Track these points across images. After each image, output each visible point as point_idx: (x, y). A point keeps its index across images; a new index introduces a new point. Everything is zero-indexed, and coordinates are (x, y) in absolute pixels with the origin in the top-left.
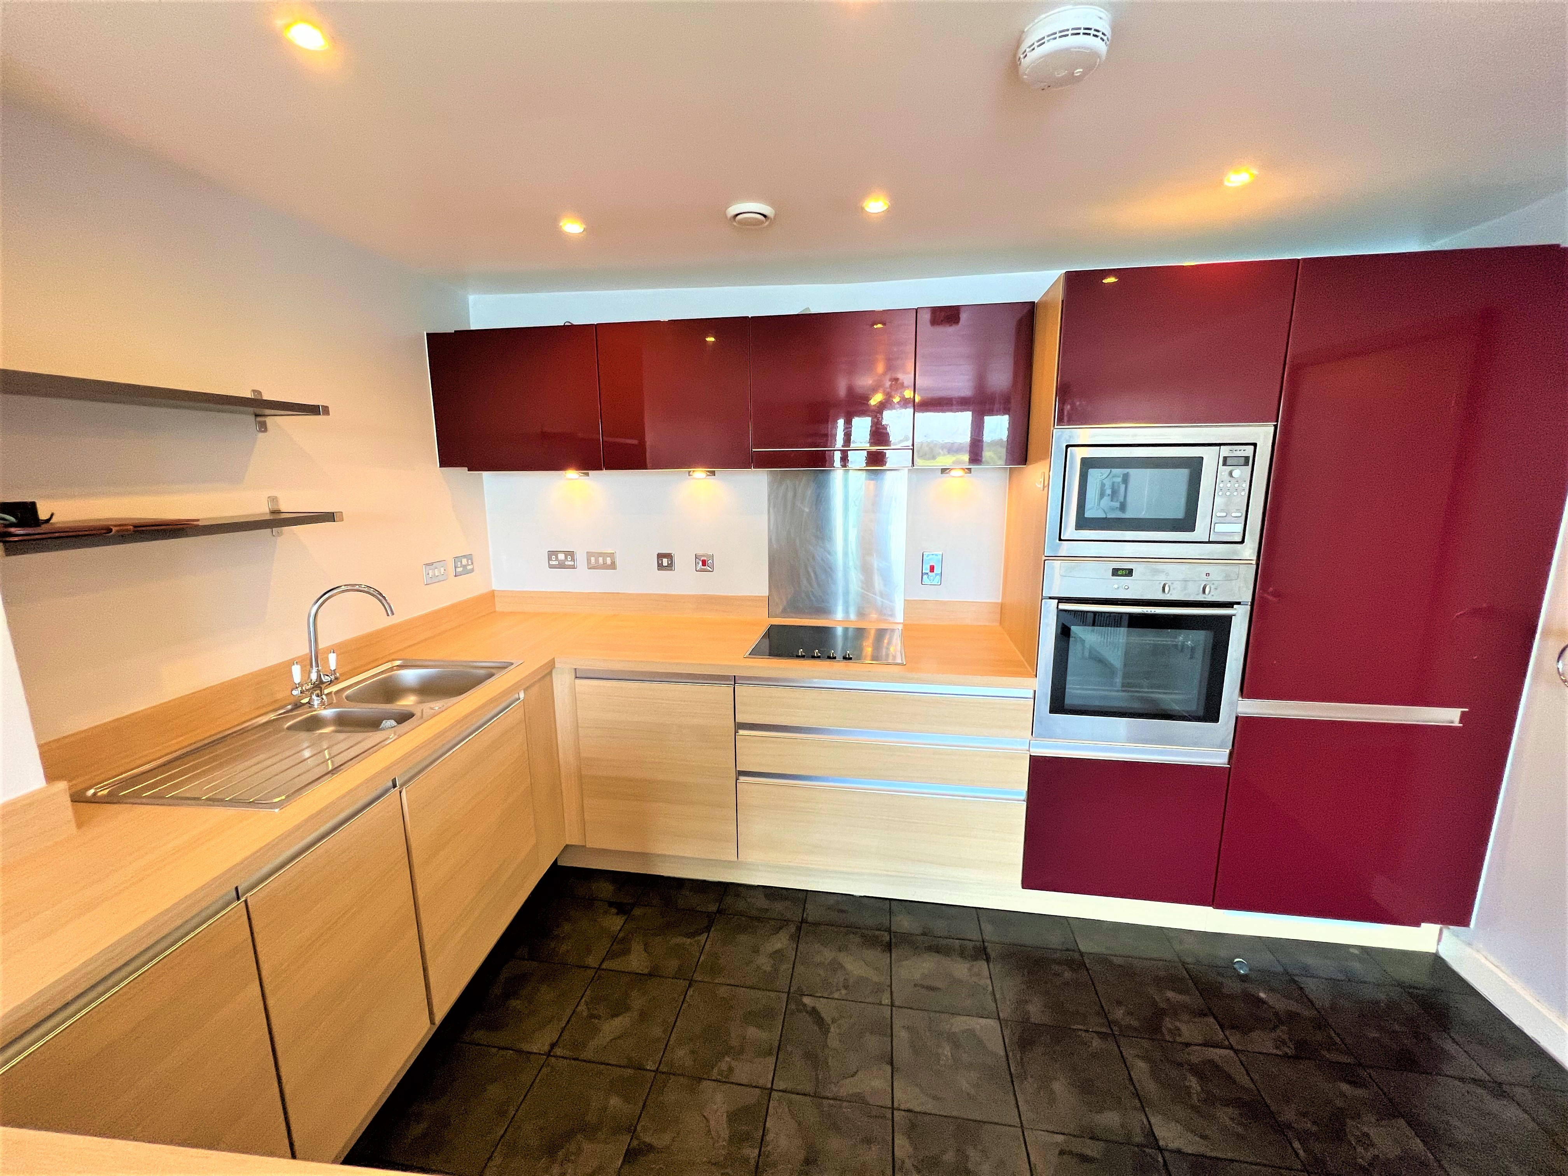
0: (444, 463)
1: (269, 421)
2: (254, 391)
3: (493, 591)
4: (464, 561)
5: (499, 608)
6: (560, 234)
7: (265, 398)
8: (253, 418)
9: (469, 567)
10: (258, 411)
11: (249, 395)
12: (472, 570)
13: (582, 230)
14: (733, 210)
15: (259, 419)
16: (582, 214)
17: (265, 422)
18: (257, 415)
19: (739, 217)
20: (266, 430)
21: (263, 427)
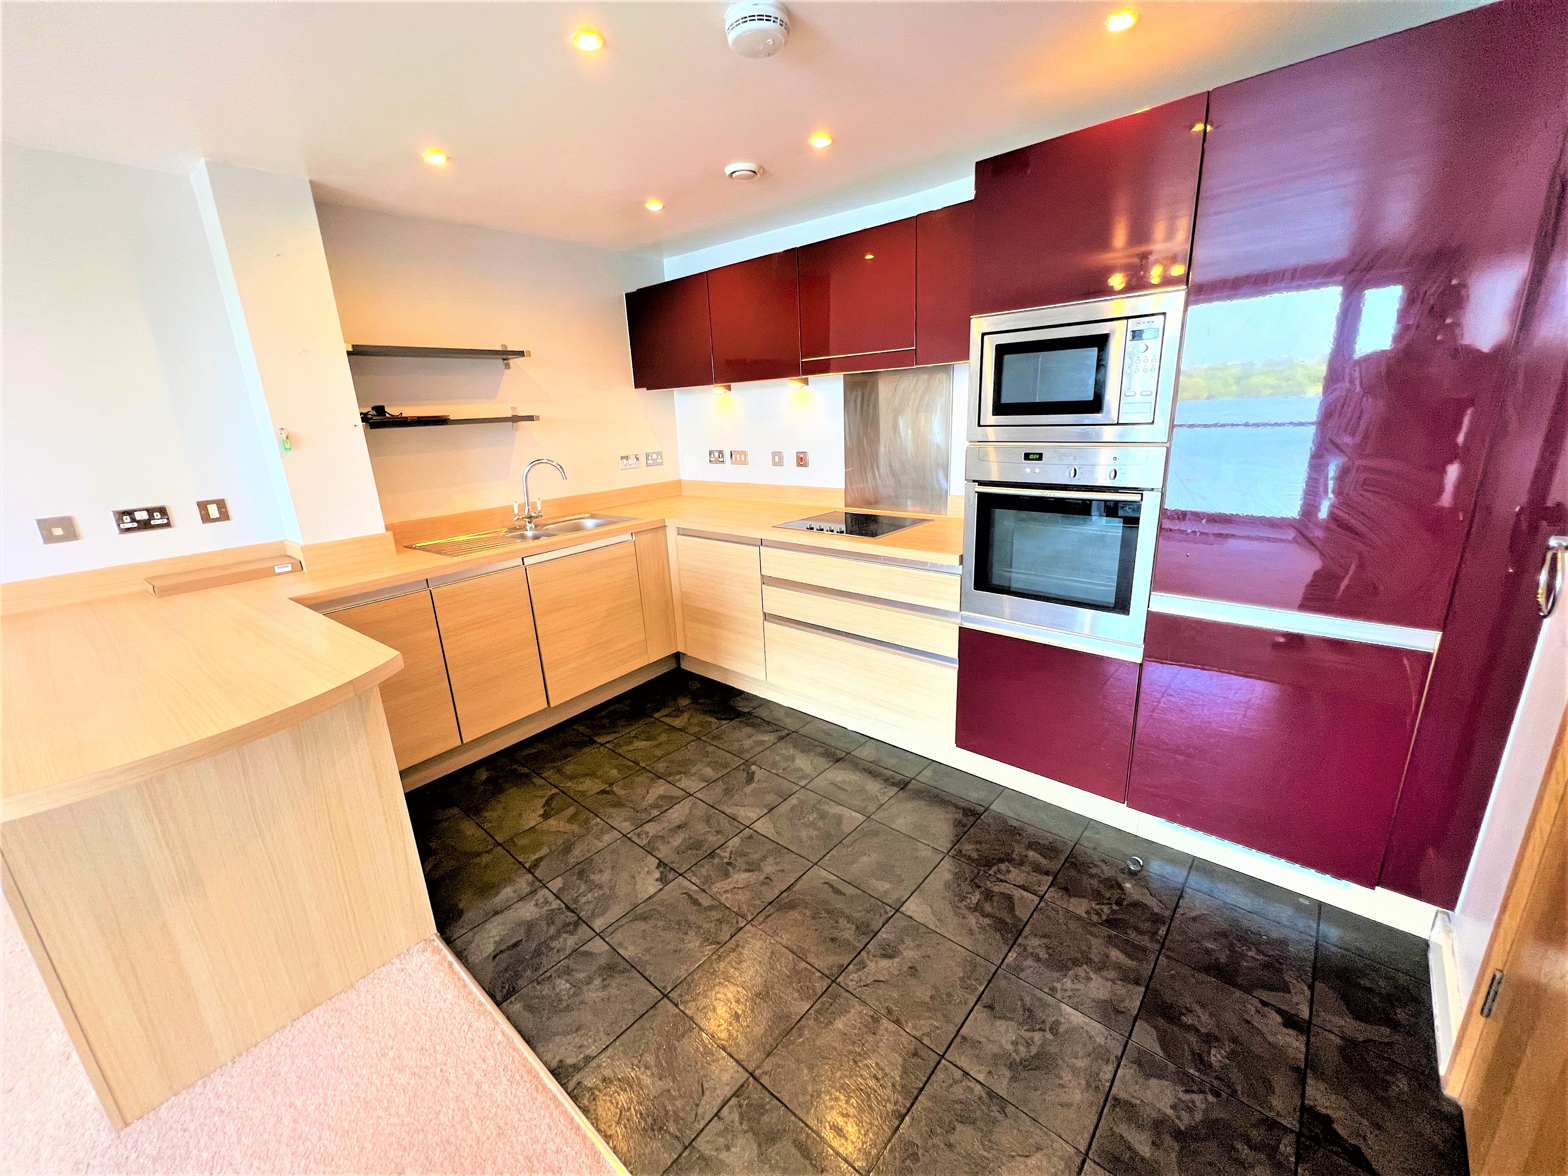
0: (638, 385)
1: (511, 361)
2: (502, 345)
3: (680, 481)
4: (654, 456)
5: (684, 492)
6: (648, 213)
7: (509, 349)
8: (502, 361)
9: (659, 461)
10: (505, 357)
11: (500, 349)
12: (662, 464)
13: (661, 207)
14: (728, 170)
15: (505, 362)
16: (660, 196)
17: (509, 364)
18: (504, 359)
19: (734, 175)
20: (509, 368)
21: (507, 366)
